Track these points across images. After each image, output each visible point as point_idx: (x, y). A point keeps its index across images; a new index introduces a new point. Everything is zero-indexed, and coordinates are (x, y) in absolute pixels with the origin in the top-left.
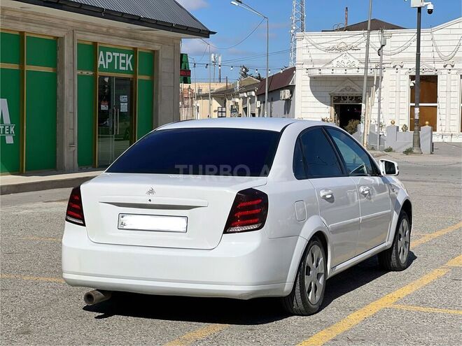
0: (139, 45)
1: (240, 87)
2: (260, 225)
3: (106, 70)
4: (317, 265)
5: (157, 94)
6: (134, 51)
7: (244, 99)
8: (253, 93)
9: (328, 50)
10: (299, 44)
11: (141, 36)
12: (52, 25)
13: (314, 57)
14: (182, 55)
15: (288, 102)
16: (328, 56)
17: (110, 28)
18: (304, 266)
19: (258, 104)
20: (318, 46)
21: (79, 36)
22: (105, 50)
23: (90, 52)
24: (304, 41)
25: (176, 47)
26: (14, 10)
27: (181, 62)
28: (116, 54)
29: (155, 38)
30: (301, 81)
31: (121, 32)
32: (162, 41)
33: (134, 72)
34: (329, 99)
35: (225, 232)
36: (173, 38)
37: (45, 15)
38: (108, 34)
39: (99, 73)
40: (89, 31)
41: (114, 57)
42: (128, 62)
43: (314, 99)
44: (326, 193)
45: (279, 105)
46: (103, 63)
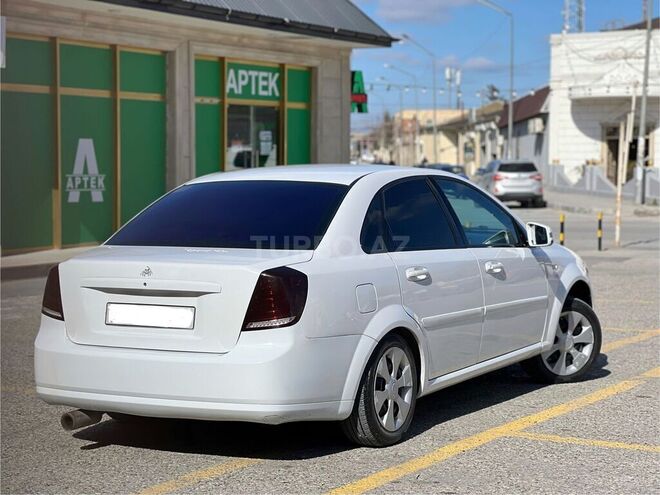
0: (288, 60)
1: (477, 117)
2: (293, 318)
3: (238, 96)
4: (399, 376)
5: (316, 129)
6: (281, 68)
7: (482, 133)
8: (493, 126)
9: (597, 59)
10: (555, 51)
11: (291, 46)
12: (155, 35)
13: (577, 71)
14: (353, 73)
15: (540, 137)
16: (597, 69)
17: (243, 36)
18: (372, 378)
19: (500, 139)
20: (580, 53)
21: (197, 48)
22: (237, 67)
23: (214, 72)
24: (563, 47)
25: (345, 61)
26: (99, 15)
27: (353, 82)
28: (253, 74)
29: (311, 49)
30: (558, 106)
31: (260, 42)
32: (324, 53)
33: (281, 99)
34: (599, 131)
35: (244, 328)
36: (339, 50)
37: (145, 21)
38: (240, 45)
39: (228, 101)
40: (212, 41)
41: (250, 78)
42: (272, 84)
43: (577, 132)
44: (416, 272)
45: (528, 141)
46: (234, 86)
